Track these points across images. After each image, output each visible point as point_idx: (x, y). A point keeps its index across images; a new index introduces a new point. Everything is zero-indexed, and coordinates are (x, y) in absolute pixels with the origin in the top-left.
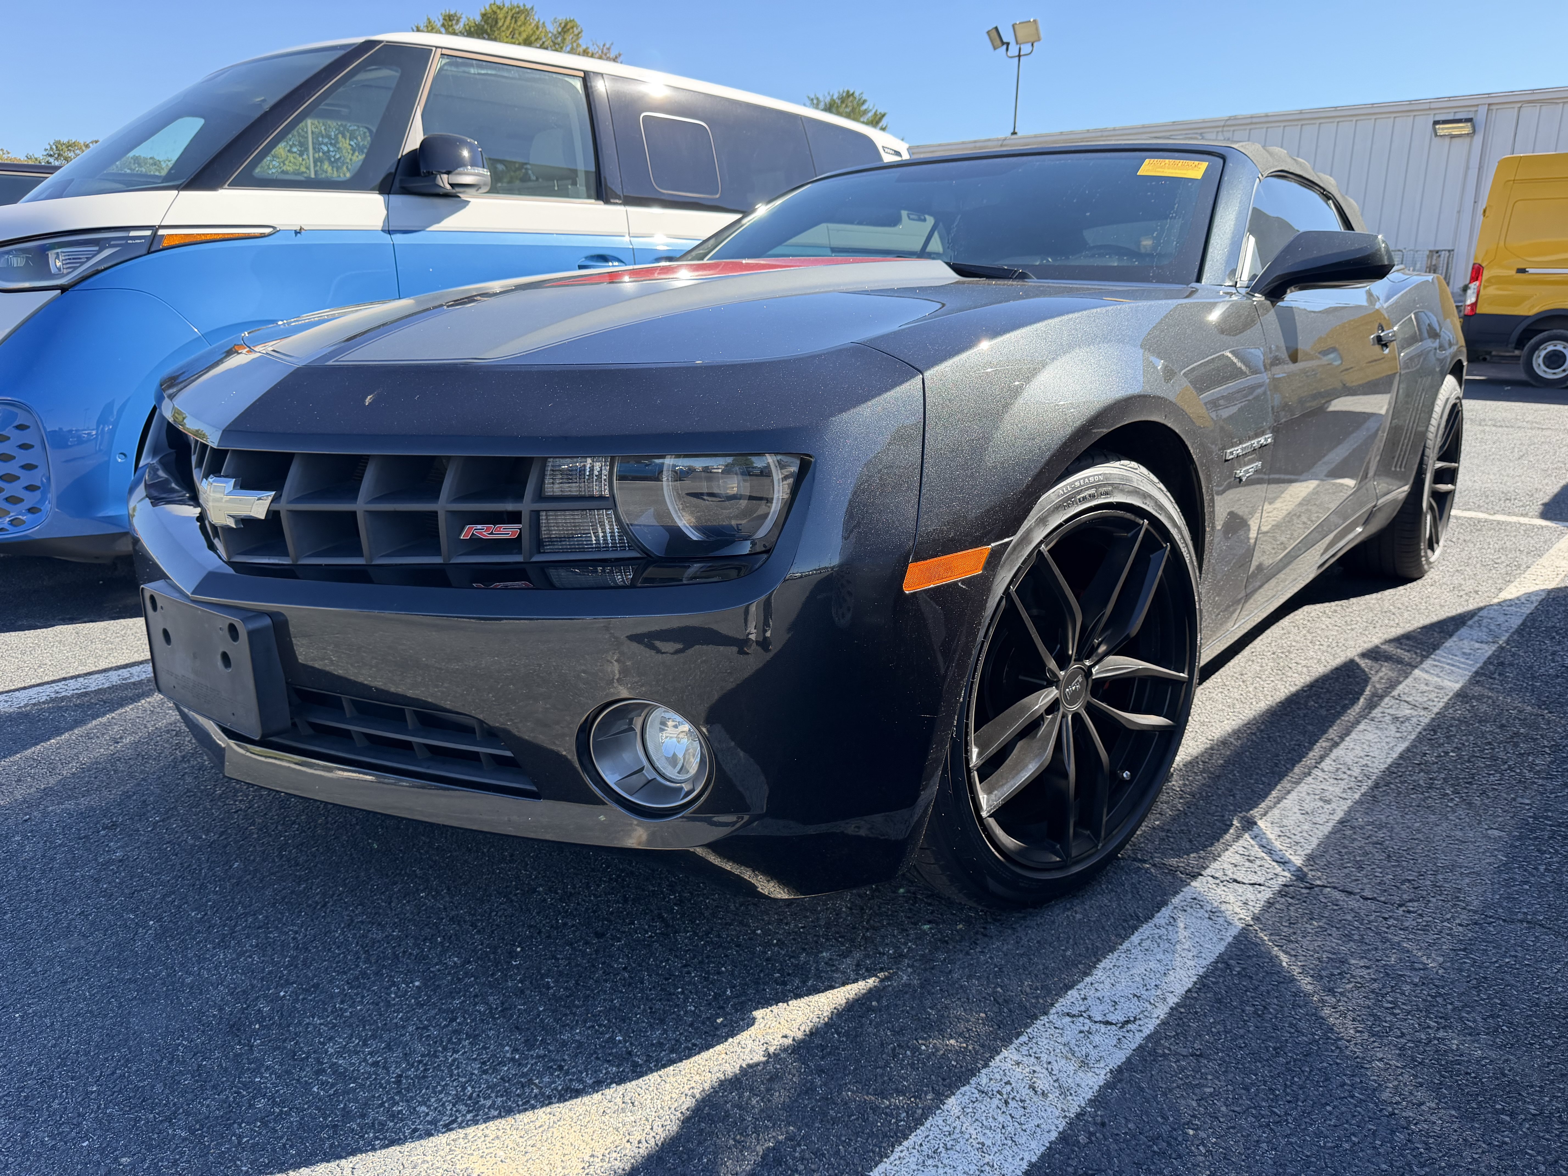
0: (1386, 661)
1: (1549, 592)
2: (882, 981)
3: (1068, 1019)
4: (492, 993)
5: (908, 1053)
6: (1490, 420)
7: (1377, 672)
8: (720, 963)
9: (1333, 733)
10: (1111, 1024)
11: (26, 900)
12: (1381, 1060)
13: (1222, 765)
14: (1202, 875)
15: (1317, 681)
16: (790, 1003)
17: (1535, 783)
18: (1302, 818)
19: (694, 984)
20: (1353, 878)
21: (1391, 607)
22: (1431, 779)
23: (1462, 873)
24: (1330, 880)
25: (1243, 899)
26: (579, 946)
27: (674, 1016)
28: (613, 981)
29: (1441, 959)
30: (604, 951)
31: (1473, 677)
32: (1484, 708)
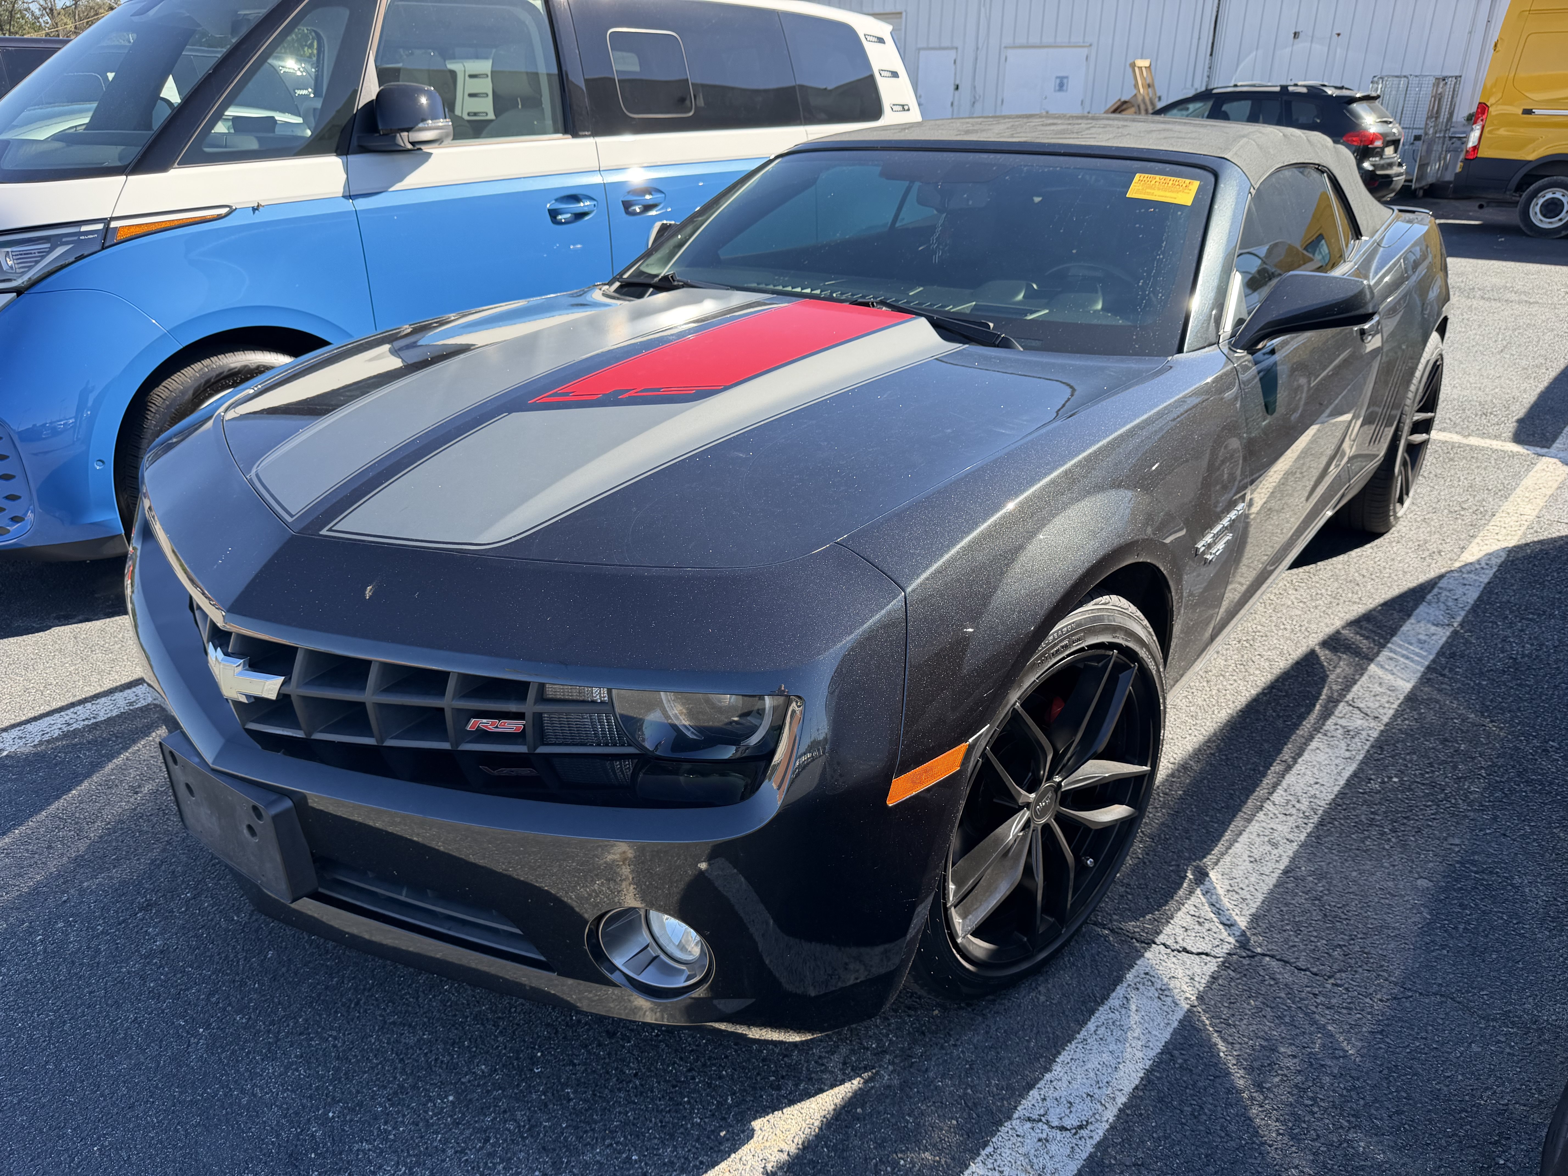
0: (1343, 653)
1: (1511, 551)
2: (866, 1082)
3: (1029, 1125)
4: (519, 1107)
5: (889, 1169)
6: (1479, 289)
7: (1335, 667)
8: (720, 1065)
9: (1287, 753)
10: (1067, 1129)
11: (81, 1005)
12: (1296, 1167)
13: (1181, 798)
14: (1155, 943)
15: (1277, 680)
16: (785, 1110)
17: (1466, 816)
18: (1250, 866)
19: (699, 1092)
20: (1291, 944)
21: (1356, 574)
22: (1372, 813)
23: (1388, 936)
24: (1270, 947)
25: (1190, 973)
26: (593, 1048)
27: (682, 1130)
28: (626, 1091)
29: (1359, 1044)
30: (616, 1054)
31: (1424, 674)
32: (1431, 717)
